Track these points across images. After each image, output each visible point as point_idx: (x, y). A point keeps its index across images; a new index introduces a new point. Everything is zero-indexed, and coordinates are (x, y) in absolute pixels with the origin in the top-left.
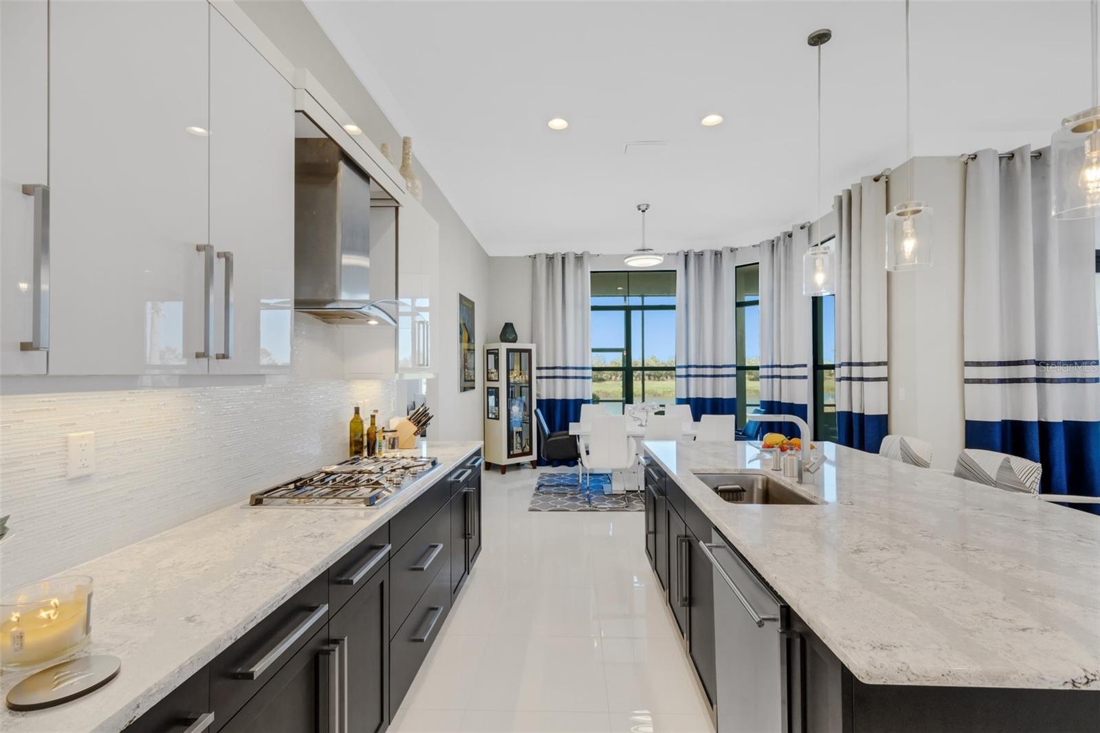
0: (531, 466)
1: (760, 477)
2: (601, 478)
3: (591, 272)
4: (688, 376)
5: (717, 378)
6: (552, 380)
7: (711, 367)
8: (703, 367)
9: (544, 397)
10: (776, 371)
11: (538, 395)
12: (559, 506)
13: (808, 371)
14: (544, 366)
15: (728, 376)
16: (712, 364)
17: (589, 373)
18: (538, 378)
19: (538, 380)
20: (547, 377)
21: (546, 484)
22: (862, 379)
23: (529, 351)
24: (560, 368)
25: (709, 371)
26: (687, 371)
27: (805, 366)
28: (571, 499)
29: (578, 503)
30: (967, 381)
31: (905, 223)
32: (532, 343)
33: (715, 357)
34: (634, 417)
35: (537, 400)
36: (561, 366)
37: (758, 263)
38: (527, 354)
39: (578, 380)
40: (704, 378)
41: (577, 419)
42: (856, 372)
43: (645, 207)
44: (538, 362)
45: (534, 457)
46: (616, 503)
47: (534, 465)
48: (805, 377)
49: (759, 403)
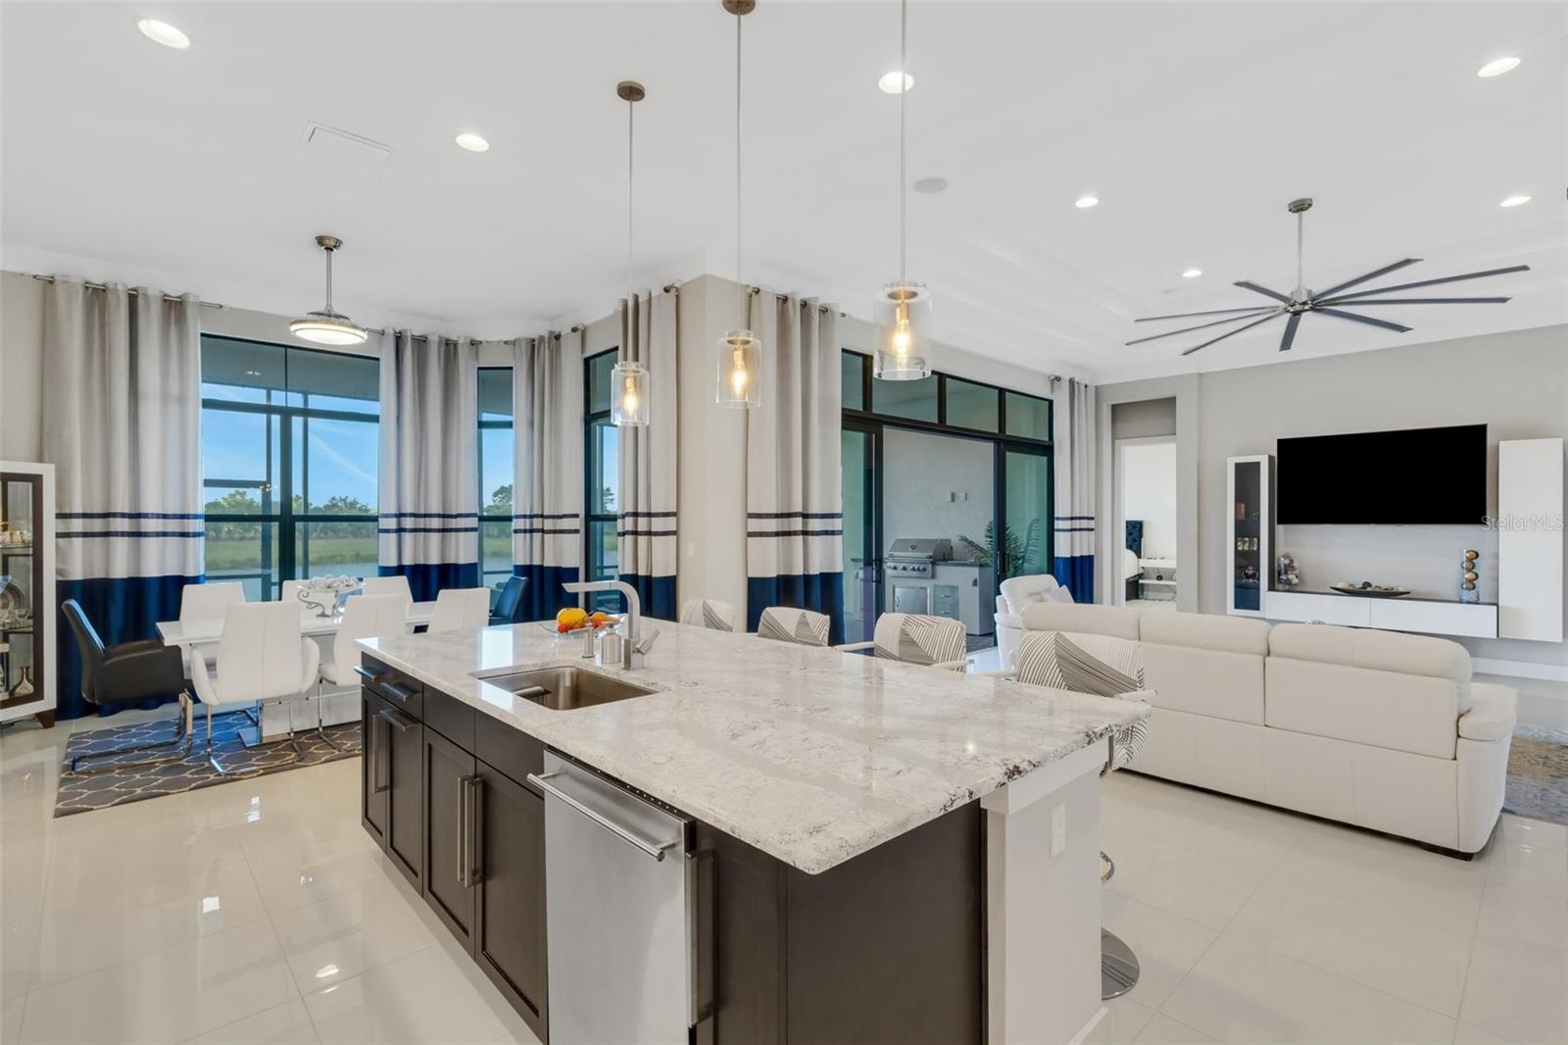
0: (40, 724)
1: (568, 670)
2: (230, 720)
3: (202, 335)
4: (400, 530)
5: (448, 534)
6: (98, 540)
7: (439, 516)
8: (425, 516)
9: (77, 574)
10: (537, 523)
11: (59, 572)
12: (139, 791)
13: (578, 524)
14: (78, 509)
15: (466, 530)
16: (441, 513)
17: (198, 525)
18: (59, 535)
19: (61, 540)
20: (85, 535)
21: (90, 752)
22: (649, 533)
23: (36, 481)
24: (123, 515)
25: (435, 523)
26: (399, 523)
27: (577, 516)
28: (164, 772)
29: (187, 775)
30: (750, 534)
31: (736, 353)
32: (40, 459)
33: (445, 499)
34: (310, 603)
35: (59, 583)
36: (127, 511)
37: (511, 368)
38: (30, 485)
39: (170, 540)
40: (427, 534)
41: (174, 615)
42: (642, 524)
43: (333, 243)
44: (59, 503)
45: (49, 701)
46: (275, 757)
47: (46, 720)
48: (576, 531)
49: (512, 569)
